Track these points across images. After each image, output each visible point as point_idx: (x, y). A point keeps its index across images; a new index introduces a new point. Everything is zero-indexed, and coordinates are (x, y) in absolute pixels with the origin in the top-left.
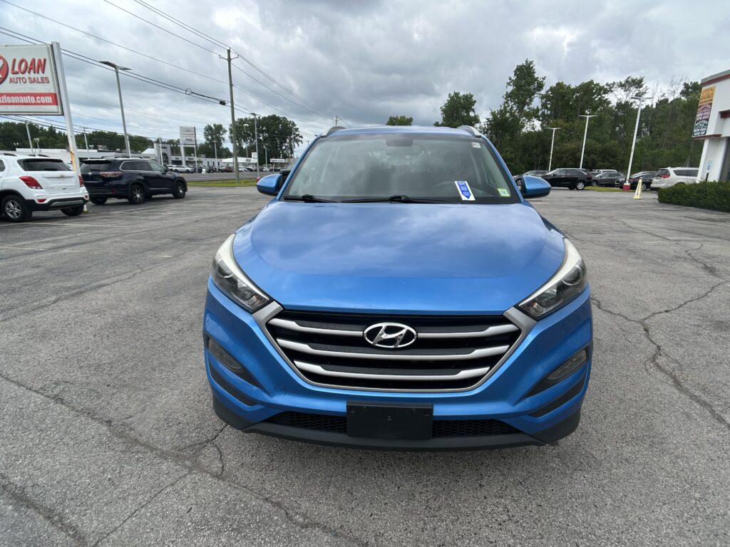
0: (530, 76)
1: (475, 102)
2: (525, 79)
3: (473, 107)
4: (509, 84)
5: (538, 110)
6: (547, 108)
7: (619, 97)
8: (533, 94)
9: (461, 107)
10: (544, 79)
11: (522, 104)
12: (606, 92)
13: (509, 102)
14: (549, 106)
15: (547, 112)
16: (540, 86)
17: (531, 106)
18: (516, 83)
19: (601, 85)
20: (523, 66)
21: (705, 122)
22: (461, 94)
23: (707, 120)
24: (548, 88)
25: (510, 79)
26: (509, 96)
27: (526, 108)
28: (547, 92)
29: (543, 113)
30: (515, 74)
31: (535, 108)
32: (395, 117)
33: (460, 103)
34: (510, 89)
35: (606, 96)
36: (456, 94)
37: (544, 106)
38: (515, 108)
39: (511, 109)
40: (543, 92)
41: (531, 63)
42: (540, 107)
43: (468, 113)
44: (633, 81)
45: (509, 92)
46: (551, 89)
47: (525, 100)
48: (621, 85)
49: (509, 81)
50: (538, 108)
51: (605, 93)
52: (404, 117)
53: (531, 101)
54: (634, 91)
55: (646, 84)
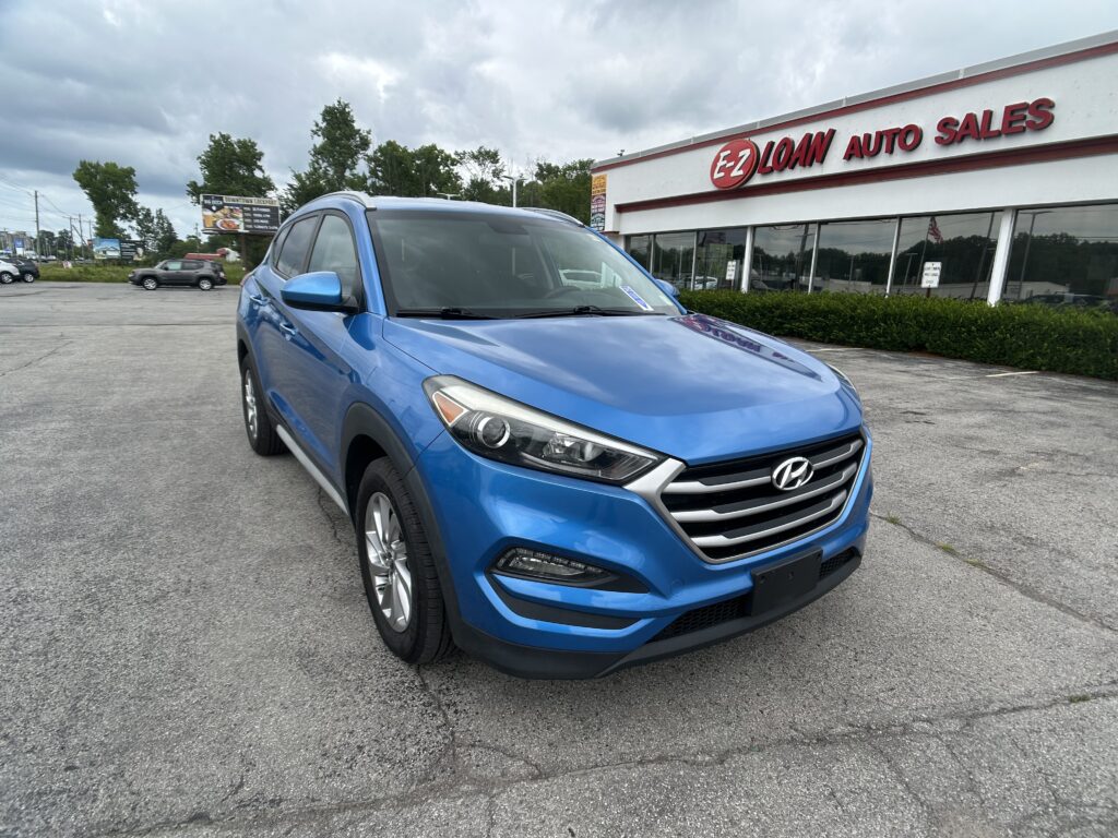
0: (347, 125)
1: (261, 154)
2: (340, 129)
3: (259, 163)
4: (315, 133)
5: (365, 179)
6: (377, 177)
7: (474, 172)
8: (356, 154)
9: (238, 161)
10: (369, 132)
11: (341, 166)
12: (454, 162)
13: (321, 162)
14: (380, 174)
15: (380, 183)
16: (365, 144)
17: (355, 172)
18: (326, 133)
19: (447, 152)
20: (334, 108)
21: (601, 215)
22: (234, 139)
23: (603, 213)
24: (376, 148)
25: (317, 125)
26: (318, 152)
27: (348, 173)
28: (375, 152)
29: (374, 183)
30: (324, 120)
31: (361, 175)
32: (94, 162)
33: (234, 153)
34: (319, 141)
35: (456, 169)
36: (225, 138)
37: (373, 173)
38: (331, 172)
39: (326, 172)
40: (370, 152)
41: (346, 105)
42: (368, 175)
43: (251, 171)
44: (487, 153)
45: (318, 146)
46: (381, 149)
47: (345, 161)
48: (474, 157)
49: (315, 128)
50: (364, 175)
51: (453, 164)
52: (114, 165)
53: (354, 164)
54: (490, 167)
55: (502, 158)
